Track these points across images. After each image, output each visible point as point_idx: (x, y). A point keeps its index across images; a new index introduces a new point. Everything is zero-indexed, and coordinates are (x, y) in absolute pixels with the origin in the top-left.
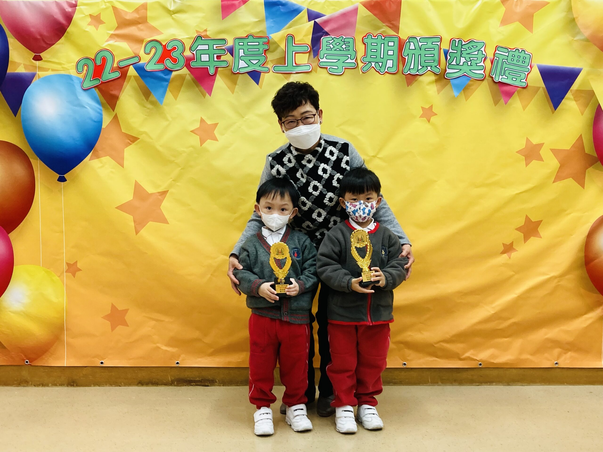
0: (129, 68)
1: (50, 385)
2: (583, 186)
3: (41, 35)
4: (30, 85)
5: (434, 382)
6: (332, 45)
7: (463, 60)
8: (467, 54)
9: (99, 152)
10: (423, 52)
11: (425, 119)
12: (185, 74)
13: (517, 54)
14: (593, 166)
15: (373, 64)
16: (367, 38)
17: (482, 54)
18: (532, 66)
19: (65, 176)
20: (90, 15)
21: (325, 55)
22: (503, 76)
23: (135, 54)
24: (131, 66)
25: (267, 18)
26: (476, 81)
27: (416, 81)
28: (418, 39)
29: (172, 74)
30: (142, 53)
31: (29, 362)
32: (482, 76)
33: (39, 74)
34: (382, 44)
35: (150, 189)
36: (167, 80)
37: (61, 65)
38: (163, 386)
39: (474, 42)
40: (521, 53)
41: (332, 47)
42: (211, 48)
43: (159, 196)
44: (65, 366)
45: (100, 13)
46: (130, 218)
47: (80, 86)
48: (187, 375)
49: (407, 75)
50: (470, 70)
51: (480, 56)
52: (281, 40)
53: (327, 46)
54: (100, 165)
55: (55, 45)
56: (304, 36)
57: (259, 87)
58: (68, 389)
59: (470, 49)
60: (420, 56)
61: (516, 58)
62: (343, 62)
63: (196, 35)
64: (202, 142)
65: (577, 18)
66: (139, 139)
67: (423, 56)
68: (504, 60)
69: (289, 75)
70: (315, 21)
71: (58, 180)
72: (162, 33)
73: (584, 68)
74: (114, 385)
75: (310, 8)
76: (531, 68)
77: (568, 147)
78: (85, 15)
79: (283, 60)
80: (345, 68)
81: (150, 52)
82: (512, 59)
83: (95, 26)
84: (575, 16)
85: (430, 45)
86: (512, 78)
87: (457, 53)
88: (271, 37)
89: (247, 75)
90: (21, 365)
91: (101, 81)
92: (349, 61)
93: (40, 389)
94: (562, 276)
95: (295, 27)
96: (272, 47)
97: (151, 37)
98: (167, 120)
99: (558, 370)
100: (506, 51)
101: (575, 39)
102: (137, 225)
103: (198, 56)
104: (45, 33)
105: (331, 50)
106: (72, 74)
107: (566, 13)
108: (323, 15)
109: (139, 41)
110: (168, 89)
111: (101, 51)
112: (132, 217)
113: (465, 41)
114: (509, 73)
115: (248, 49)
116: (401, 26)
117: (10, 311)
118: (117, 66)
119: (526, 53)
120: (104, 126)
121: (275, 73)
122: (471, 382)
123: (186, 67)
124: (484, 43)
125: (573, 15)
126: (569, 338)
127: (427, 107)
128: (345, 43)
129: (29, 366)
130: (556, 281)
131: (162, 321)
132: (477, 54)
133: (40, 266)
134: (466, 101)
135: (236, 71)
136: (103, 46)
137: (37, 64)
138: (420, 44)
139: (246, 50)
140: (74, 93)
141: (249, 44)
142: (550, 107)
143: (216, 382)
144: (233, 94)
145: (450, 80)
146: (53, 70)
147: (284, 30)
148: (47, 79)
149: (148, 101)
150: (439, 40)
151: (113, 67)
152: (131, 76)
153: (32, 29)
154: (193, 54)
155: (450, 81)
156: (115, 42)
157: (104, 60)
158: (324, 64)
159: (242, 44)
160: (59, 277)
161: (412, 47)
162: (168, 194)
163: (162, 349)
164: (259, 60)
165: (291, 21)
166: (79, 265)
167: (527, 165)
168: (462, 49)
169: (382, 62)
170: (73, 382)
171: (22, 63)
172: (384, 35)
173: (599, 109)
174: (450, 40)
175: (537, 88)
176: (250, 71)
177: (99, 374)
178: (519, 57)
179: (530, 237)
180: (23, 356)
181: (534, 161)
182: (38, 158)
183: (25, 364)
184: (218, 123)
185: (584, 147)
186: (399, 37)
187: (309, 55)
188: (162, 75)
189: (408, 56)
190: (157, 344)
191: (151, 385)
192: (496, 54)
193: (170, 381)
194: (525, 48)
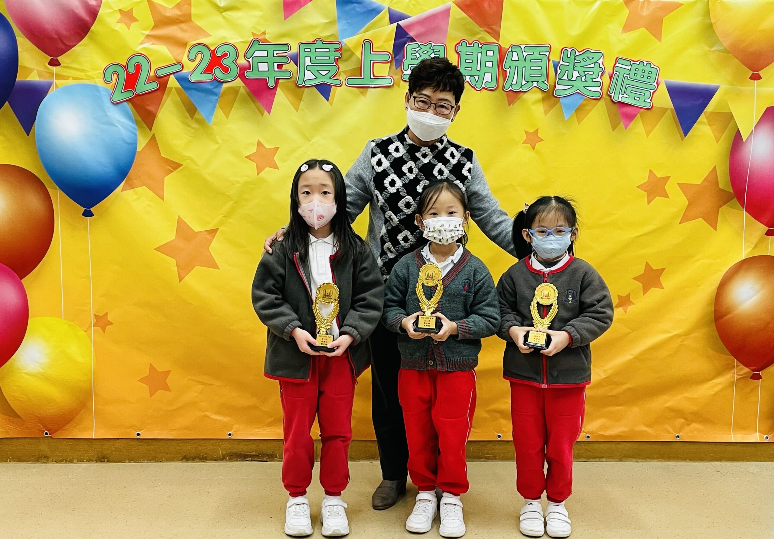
0: (169, 77)
1: (75, 461)
2: (715, 228)
3: (58, 33)
4: (46, 96)
6: (418, 54)
7: (576, 74)
8: (580, 67)
9: (134, 181)
10: (528, 64)
11: (529, 145)
12: (238, 87)
13: (641, 67)
14: (728, 204)
16: (461, 46)
17: (600, 67)
18: (659, 82)
19: (92, 209)
20: (120, 11)
21: (409, 65)
22: (623, 94)
23: (176, 60)
24: (172, 76)
25: (339, 18)
26: (591, 100)
27: (519, 99)
28: (523, 47)
29: (222, 86)
30: (185, 60)
31: (48, 434)
32: (598, 94)
33: (57, 83)
34: (479, 54)
35: (197, 227)
37: (85, 73)
38: (212, 461)
39: (590, 52)
40: (646, 66)
41: (418, 56)
42: (270, 54)
43: (208, 235)
44: (94, 438)
45: (132, 8)
46: (172, 261)
47: (109, 99)
48: (242, 449)
49: (509, 92)
50: (584, 87)
51: (597, 70)
52: (356, 47)
53: (412, 55)
54: (135, 197)
55: (76, 46)
56: (384, 42)
57: (330, 104)
58: (97, 465)
59: (585, 60)
60: (524, 68)
61: (640, 73)
63: (252, 38)
64: (260, 170)
65: (715, 23)
66: (182, 165)
67: (528, 68)
68: (625, 75)
69: (366, 89)
70: (398, 24)
71: (84, 215)
72: (211, 36)
73: (722, 86)
74: (153, 461)
75: (391, 8)
76: (658, 85)
77: (699, 182)
78: (113, 9)
79: (358, 72)
81: (195, 58)
82: (635, 74)
83: (126, 24)
84: (713, 21)
85: (536, 55)
86: (635, 97)
87: (569, 65)
88: (344, 42)
89: (314, 89)
90: (40, 438)
91: (135, 93)
93: (63, 465)
94: (687, 334)
95: (374, 30)
96: (345, 56)
97: (197, 40)
98: (217, 143)
99: (679, 445)
100: (629, 63)
101: (712, 50)
102: (180, 270)
103: (255, 64)
104: (64, 32)
106: (99, 85)
107: (702, 17)
108: (407, 17)
109: (182, 44)
110: (217, 104)
111: (134, 56)
112: (174, 260)
113: (580, 51)
114: (631, 91)
115: (316, 57)
116: (503, 32)
117: (25, 373)
118: (155, 75)
119: (652, 66)
120: (139, 149)
121: (348, 87)
122: (578, 457)
123: (240, 78)
124: (601, 54)
125: (710, 19)
126: (694, 408)
127: (532, 130)
128: (434, 51)
129: (49, 438)
130: (680, 340)
131: (211, 385)
133: (62, 318)
134: (579, 124)
135: (301, 84)
136: (137, 50)
137: (53, 71)
138: (525, 54)
139: (313, 58)
140: (100, 107)
141: (317, 50)
142: (679, 133)
143: (276, 457)
144: (297, 111)
145: (560, 98)
146: (74, 78)
147: (359, 34)
148: (68, 90)
149: (193, 119)
150: (548, 49)
151: (150, 78)
152: (172, 88)
153: (47, 26)
154: (249, 62)
155: (559, 101)
156: (152, 44)
157: (138, 67)
159: (309, 50)
160: (85, 331)
161: (515, 57)
162: (218, 233)
163: (211, 418)
164: (330, 70)
165: (369, 22)
166: (110, 318)
167: (649, 202)
168: (576, 61)
169: (479, 76)
170: (104, 457)
171: (35, 69)
172: (482, 43)
173: (738, 136)
174: (561, 49)
175: (664, 110)
176: (319, 84)
177: (136, 448)
178: (643, 71)
179: (650, 288)
180: (42, 427)
181: (658, 197)
182: (58, 187)
183: (44, 435)
184: (278, 148)
185: (718, 182)
186: (500, 46)
187: (390, 64)
188: (209, 86)
189: (510, 68)
190: (206, 413)
191: (197, 460)
192: (617, 67)
193: (221, 455)
194: (651, 61)
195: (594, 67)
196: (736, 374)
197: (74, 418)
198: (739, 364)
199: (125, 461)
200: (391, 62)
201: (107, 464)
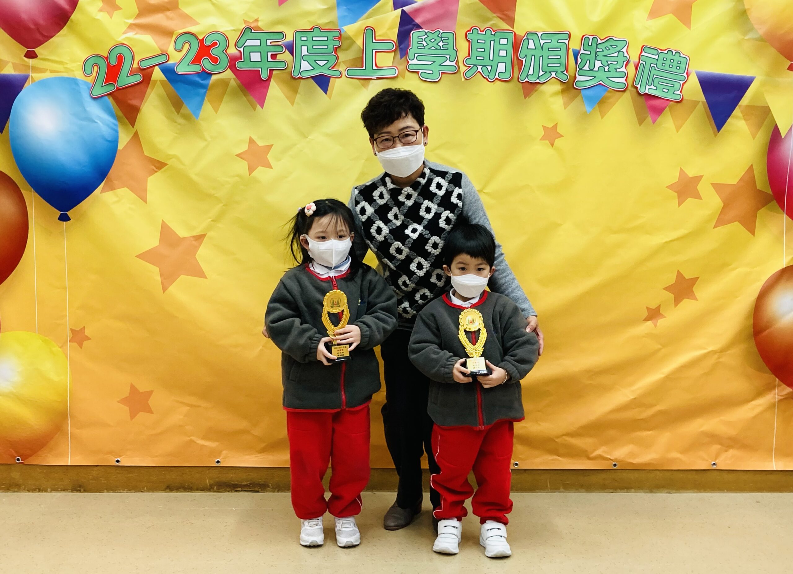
0: (154, 69)
1: (49, 490)
2: (753, 232)
3: (36, 24)
4: (21, 91)
5: (555, 488)
6: (425, 42)
7: (598, 64)
8: (603, 56)
9: (114, 181)
10: (545, 53)
11: (547, 142)
12: (229, 78)
13: (669, 56)
14: (765, 207)
15: (480, 68)
16: (472, 33)
17: (624, 56)
18: (688, 73)
19: (69, 213)
21: (415, 55)
22: (651, 86)
23: (161, 50)
24: (157, 68)
25: (339, 4)
26: (615, 92)
27: (536, 91)
28: (540, 35)
29: (211, 78)
30: (171, 50)
31: (20, 460)
32: (623, 86)
33: (33, 76)
34: (492, 42)
35: (182, 232)
36: (205, 87)
37: (63, 65)
38: (198, 491)
39: (613, 40)
40: (675, 55)
41: (425, 44)
42: (264, 44)
43: (194, 241)
44: (69, 465)
46: (156, 270)
47: (89, 93)
48: (231, 477)
49: (524, 84)
50: (607, 78)
51: (621, 59)
52: (357, 34)
53: (418, 43)
54: (116, 199)
55: (55, 37)
56: (387, 30)
57: (328, 96)
58: (73, 495)
59: (608, 49)
60: (541, 58)
61: (668, 62)
62: (440, 65)
63: (244, 26)
64: (251, 169)
65: (749, 9)
66: (168, 164)
67: (545, 57)
68: (652, 65)
69: (368, 81)
70: (403, 10)
71: (60, 219)
72: (199, 24)
73: (757, 77)
74: (134, 491)
76: (688, 76)
77: (734, 181)
79: (359, 61)
80: (442, 73)
81: (182, 48)
82: (663, 63)
83: (108, 13)
84: (747, 7)
85: (554, 43)
86: (663, 89)
87: (590, 54)
88: (343, 29)
89: (312, 81)
90: (12, 464)
91: (117, 87)
92: (448, 63)
93: (36, 494)
94: (723, 350)
95: (376, 17)
96: (345, 44)
97: (183, 28)
98: (206, 140)
99: (716, 473)
100: (656, 52)
101: (746, 38)
102: (164, 279)
103: (247, 54)
104: (41, 22)
105: (424, 48)
106: (77, 78)
107: (734, 3)
109: (168, 33)
110: (206, 98)
111: (116, 46)
112: (158, 269)
113: (602, 39)
114: (659, 82)
115: (313, 46)
116: (517, 18)
118: (138, 66)
119: (682, 55)
120: (120, 147)
121: (348, 79)
122: (604, 487)
123: (231, 69)
124: (625, 42)
125: (744, 5)
126: (732, 432)
127: (550, 126)
128: (443, 39)
129: (21, 464)
130: (716, 356)
131: (199, 406)
132: (617, 56)
133: (36, 333)
134: (602, 118)
135: (297, 75)
136: (118, 40)
137: (30, 64)
138: (542, 42)
139: (310, 47)
140: (79, 102)
141: (314, 39)
142: (713, 128)
143: (269, 487)
144: (293, 105)
145: (581, 90)
146: (52, 71)
147: (360, 21)
148: (43, 84)
149: (179, 115)
150: (567, 36)
151: (133, 70)
152: (155, 81)
153: (24, 16)
154: (240, 52)
155: (581, 92)
156: (136, 34)
157: (120, 58)
158: (414, 67)
159: (305, 39)
160: (61, 347)
161: (531, 46)
162: (206, 239)
163: (198, 444)
164: (328, 61)
165: (371, 8)
166: (87, 332)
167: (680, 205)
168: (598, 50)
169: (492, 66)
170: (80, 486)
171: (10, 62)
172: (495, 30)
173: (776, 132)
174: (581, 37)
175: (696, 103)
176: (316, 76)
177: (115, 476)
178: (672, 61)
179: (683, 299)
180: (13, 452)
181: (689, 199)
182: (33, 189)
183: (16, 462)
184: (272, 145)
185: (755, 181)
186: (515, 33)
187: (394, 54)
188: (197, 79)
189: (525, 58)
190: (191, 437)
191: (182, 490)
192: (642, 56)
193: (208, 485)
194: (680, 50)
195: (618, 56)
196: (778, 395)
197: (48, 442)
198: (781, 383)
199: (103, 491)
200: (395, 51)
201: (84, 494)
